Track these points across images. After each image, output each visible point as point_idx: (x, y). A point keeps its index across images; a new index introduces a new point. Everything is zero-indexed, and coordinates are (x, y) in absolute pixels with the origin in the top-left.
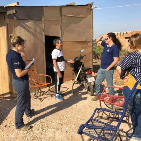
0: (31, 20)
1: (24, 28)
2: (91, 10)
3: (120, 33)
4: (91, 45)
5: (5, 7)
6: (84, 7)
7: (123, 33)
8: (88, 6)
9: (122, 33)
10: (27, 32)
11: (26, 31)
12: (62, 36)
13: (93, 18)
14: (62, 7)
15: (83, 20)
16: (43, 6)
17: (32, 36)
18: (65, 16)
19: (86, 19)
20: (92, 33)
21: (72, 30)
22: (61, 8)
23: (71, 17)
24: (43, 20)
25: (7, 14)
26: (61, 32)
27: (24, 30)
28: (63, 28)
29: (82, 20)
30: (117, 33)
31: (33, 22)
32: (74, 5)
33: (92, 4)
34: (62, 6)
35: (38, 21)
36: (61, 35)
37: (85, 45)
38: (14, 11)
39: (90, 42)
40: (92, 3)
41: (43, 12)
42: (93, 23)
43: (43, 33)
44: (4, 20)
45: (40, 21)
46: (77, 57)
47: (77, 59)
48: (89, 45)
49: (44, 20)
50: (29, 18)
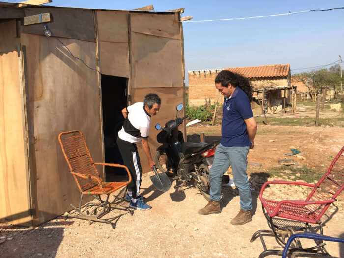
0: (74, 40)
1: (61, 56)
2: (180, 24)
3: (205, 72)
4: (182, 95)
5: (20, 6)
6: (168, 16)
7: (210, 71)
8: (174, 15)
9: (208, 72)
10: (67, 66)
11: (64, 63)
12: (131, 77)
13: (183, 40)
14: (131, 14)
15: (167, 44)
16: (97, 10)
17: (76, 75)
18: (136, 33)
19: (172, 41)
20: (183, 70)
21: (148, 64)
22: (129, 15)
23: (147, 35)
24: (97, 40)
25: (25, 24)
26: (131, 66)
27: (59, 60)
28: (133, 60)
29: (165, 44)
30: (199, 72)
31: (78, 44)
32: (151, 11)
33: (182, 12)
34: (130, 12)
35: (87, 43)
36: (131, 74)
37: (173, 96)
38: (46, 17)
39: (179, 88)
40: (181, 9)
41: (97, 22)
42: (183, 49)
43: (98, 69)
44: (18, 36)
45: (90, 43)
46: (171, 122)
47: (171, 126)
48: (178, 95)
49: (99, 41)
50: (71, 35)
